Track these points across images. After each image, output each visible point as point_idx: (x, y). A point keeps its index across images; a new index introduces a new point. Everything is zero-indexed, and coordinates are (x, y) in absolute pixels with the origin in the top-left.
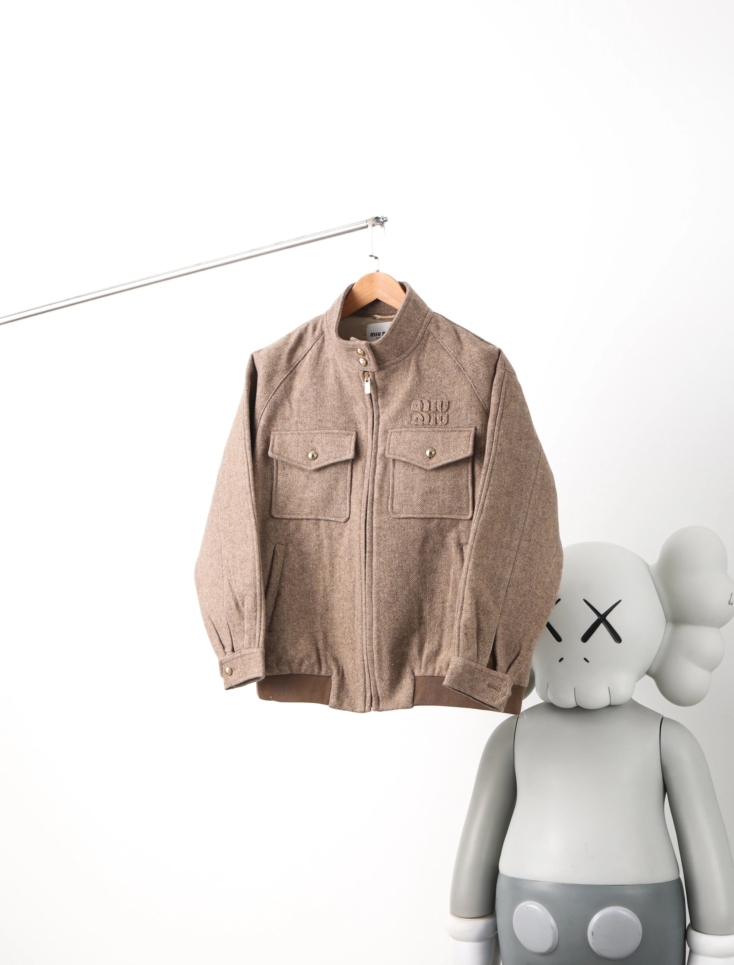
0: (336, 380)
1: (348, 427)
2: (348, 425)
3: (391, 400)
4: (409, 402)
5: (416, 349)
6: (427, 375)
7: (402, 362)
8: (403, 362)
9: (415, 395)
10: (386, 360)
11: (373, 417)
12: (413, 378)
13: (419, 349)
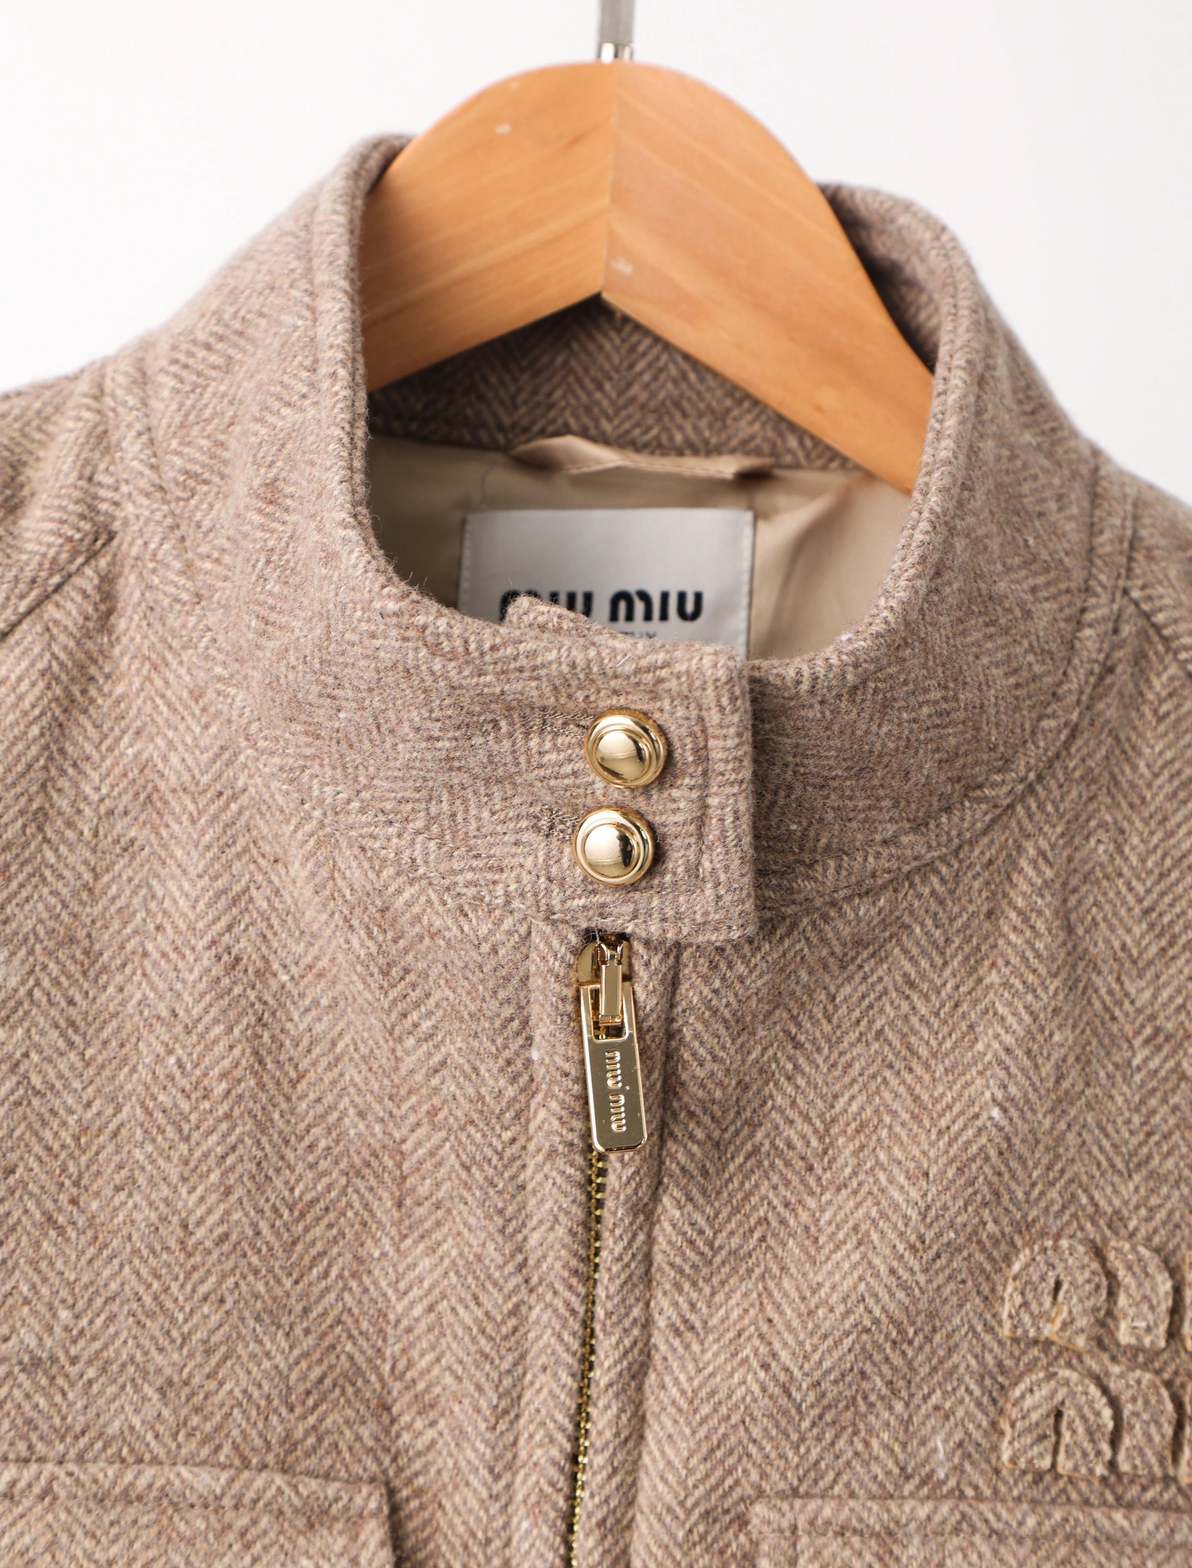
0: (226, 982)
1: (311, 1440)
2: (312, 1420)
3: (783, 1222)
4: (983, 1249)
5: (1057, 765)
6: (1139, 1011)
7: (935, 880)
8: (943, 881)
9: (1042, 1193)
10: (824, 841)
11: (587, 1363)
12: (1029, 1032)
13: (1077, 774)
